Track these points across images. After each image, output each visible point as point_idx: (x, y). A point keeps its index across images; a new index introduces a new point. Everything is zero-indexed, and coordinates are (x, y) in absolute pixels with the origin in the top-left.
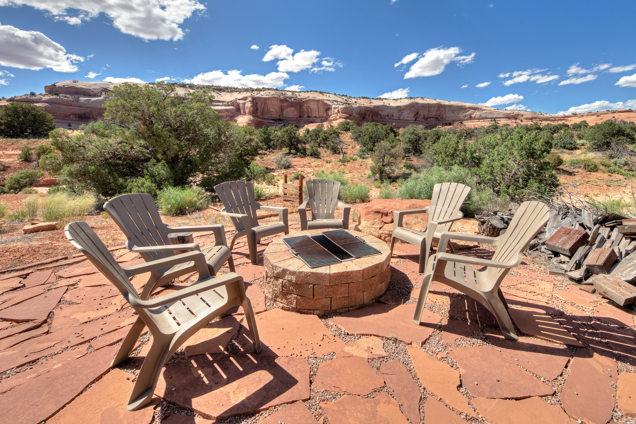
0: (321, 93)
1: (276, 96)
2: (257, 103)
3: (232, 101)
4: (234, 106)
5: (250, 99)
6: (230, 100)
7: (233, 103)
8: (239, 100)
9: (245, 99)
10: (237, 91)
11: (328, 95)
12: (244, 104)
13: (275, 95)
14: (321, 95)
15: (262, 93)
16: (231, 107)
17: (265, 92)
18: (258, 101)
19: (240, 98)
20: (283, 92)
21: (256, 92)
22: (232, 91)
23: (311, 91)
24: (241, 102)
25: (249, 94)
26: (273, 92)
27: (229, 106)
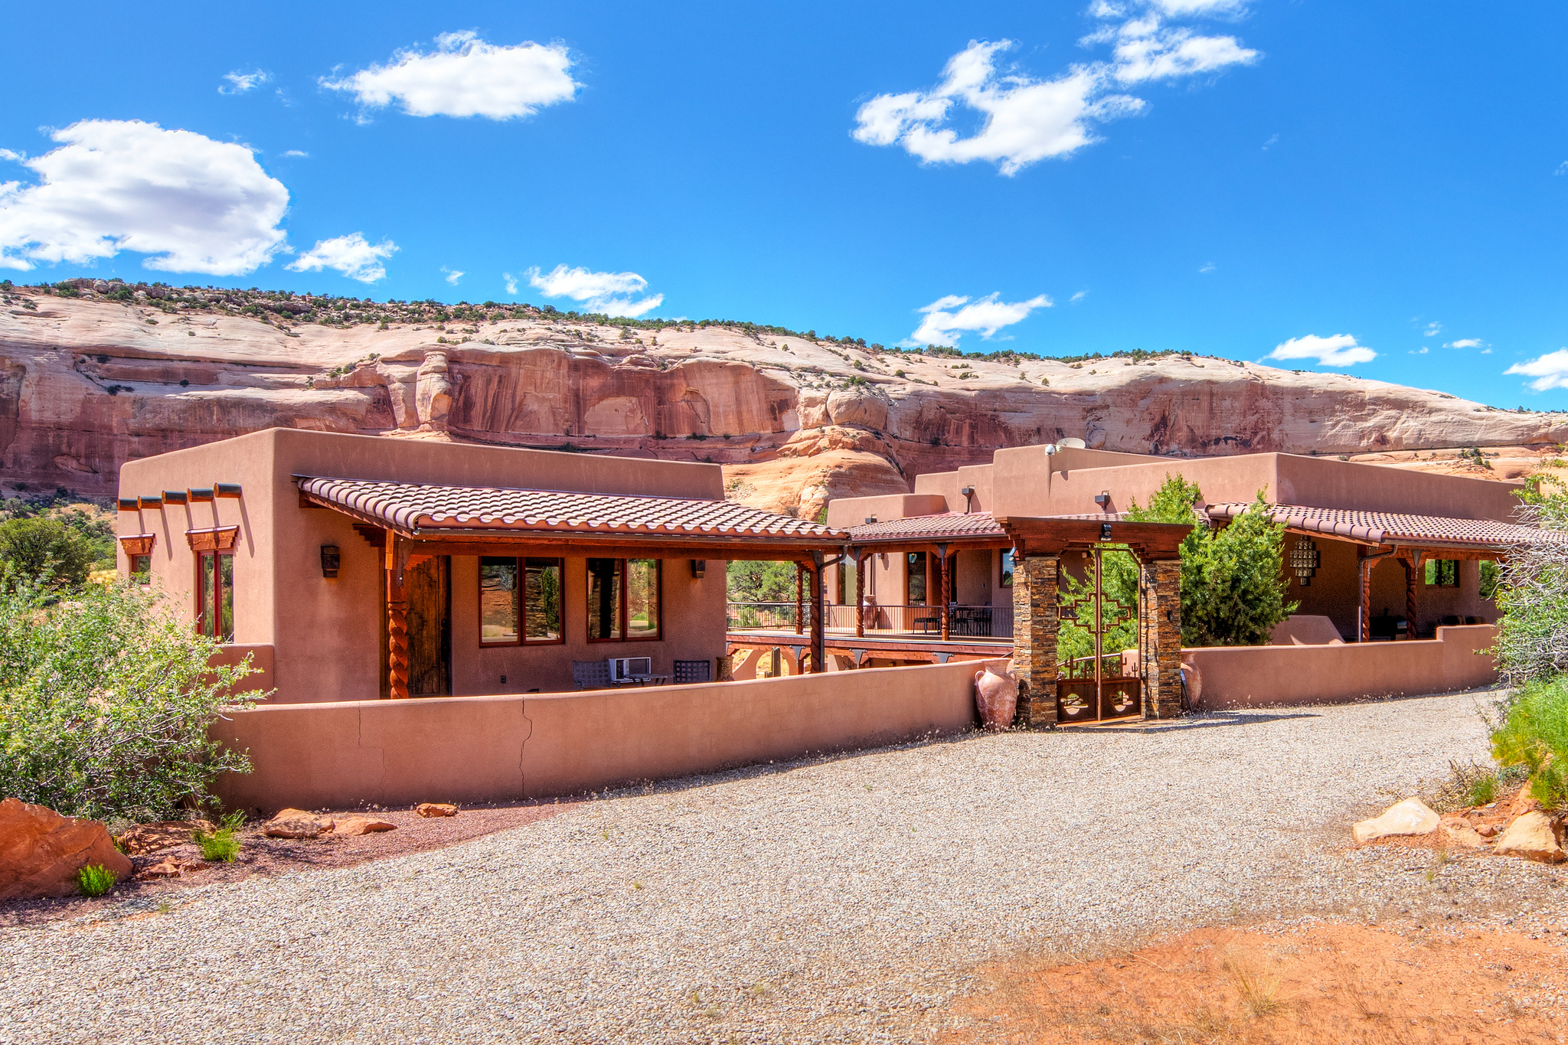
0: (751, 330)
1: (551, 346)
2: (467, 378)
3: (352, 367)
4: (362, 388)
5: (437, 360)
6: (343, 361)
7: (356, 376)
8: (387, 361)
9: (414, 358)
10: (369, 320)
11: (780, 341)
12: (410, 381)
13: (546, 340)
14: (749, 342)
15: (488, 330)
16: (350, 394)
17: (502, 325)
18: (470, 369)
19: (392, 354)
20: (583, 328)
21: (457, 326)
22: (347, 318)
23: (706, 324)
24: (398, 371)
25: (426, 337)
26: (536, 329)
27: (338, 386)
